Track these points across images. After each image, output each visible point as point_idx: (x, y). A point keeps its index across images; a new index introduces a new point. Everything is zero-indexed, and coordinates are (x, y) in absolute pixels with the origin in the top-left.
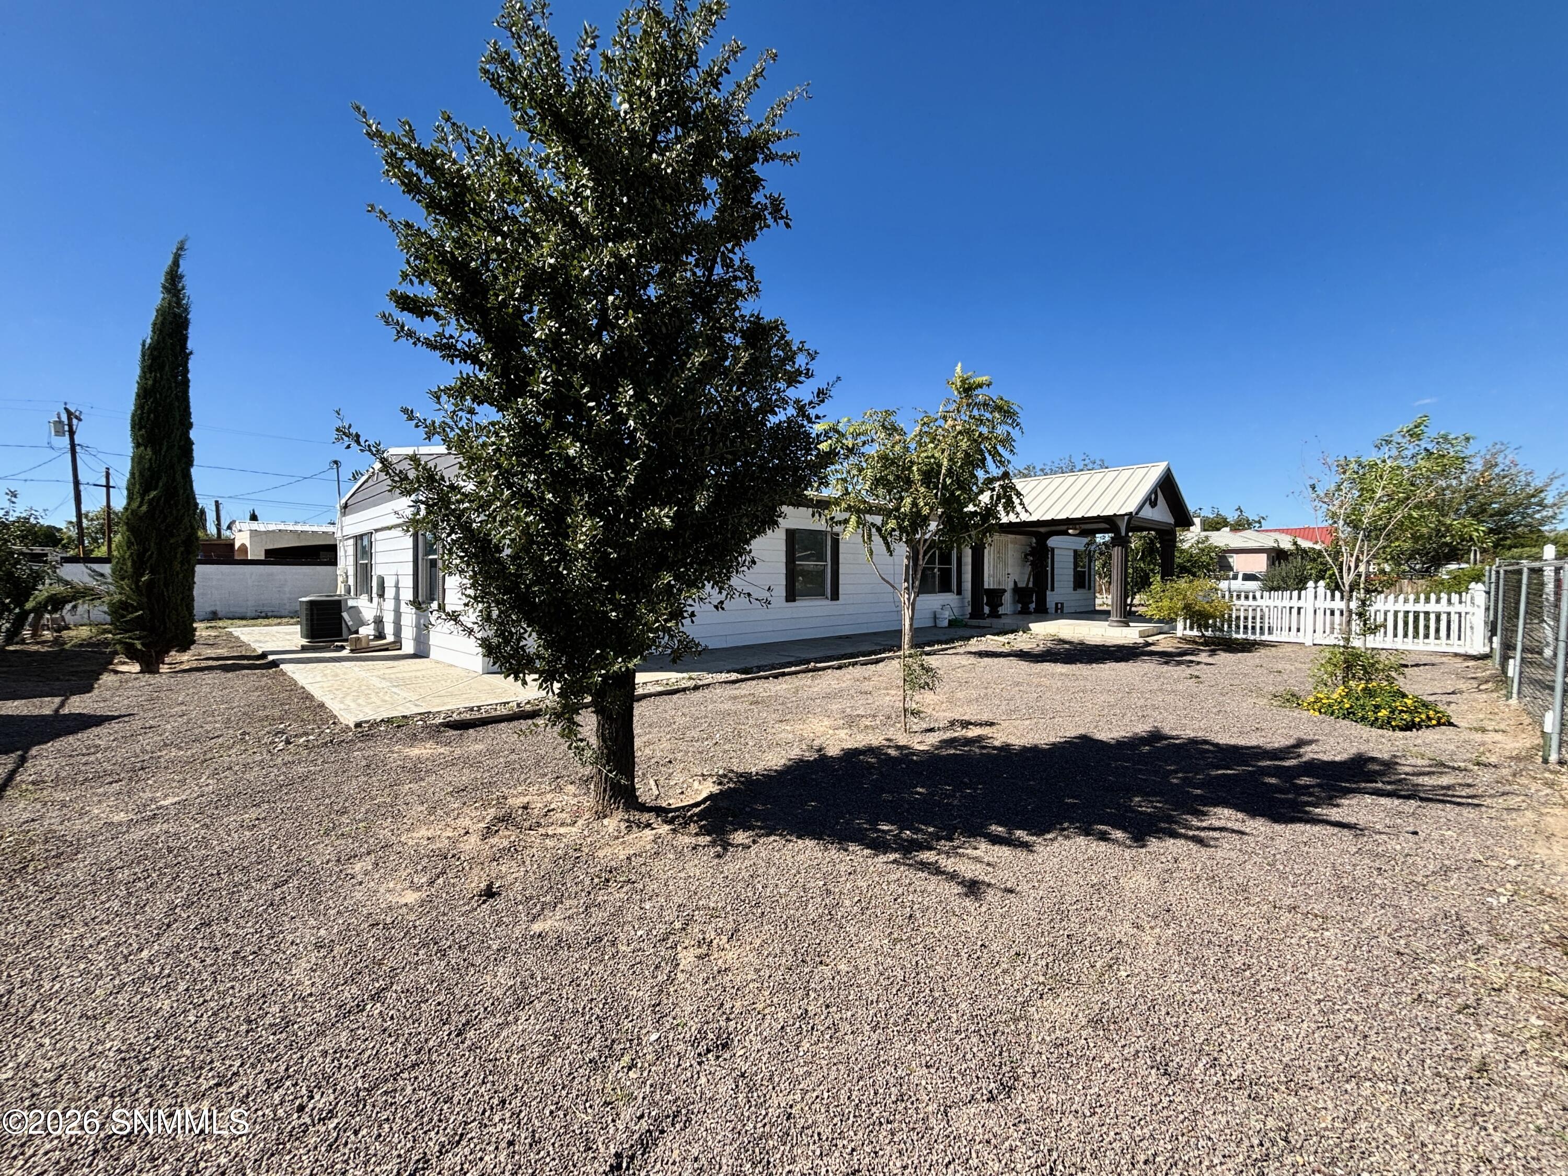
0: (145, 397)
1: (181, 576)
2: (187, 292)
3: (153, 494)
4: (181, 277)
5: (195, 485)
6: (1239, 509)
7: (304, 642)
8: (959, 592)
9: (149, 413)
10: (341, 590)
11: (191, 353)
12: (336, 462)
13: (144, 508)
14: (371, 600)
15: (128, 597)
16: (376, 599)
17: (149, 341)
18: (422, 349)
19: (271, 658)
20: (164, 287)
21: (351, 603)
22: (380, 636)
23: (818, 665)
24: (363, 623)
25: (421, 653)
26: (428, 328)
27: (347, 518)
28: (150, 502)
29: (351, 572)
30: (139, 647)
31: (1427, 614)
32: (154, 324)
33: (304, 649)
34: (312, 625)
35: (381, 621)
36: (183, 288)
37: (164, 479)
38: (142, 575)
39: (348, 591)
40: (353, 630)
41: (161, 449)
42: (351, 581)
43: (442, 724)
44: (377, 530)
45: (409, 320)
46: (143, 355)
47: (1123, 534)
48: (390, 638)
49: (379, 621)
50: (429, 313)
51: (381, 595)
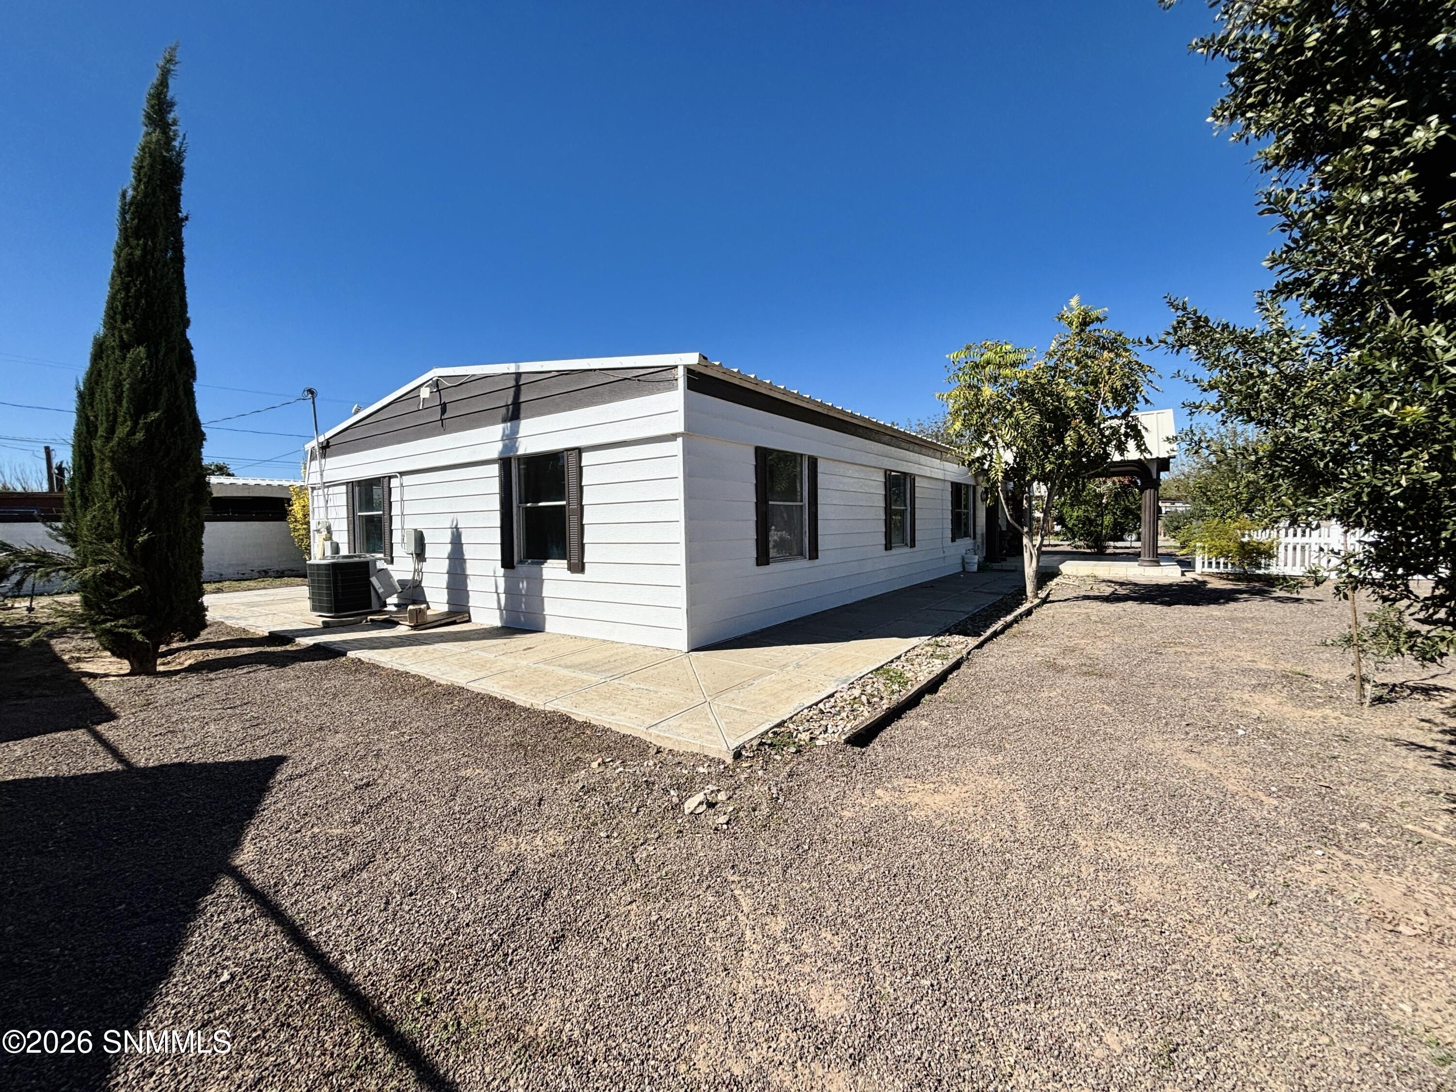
0: (129, 275)
1: (188, 535)
2: (180, 129)
3: (154, 416)
4: (172, 104)
5: (197, 405)
7: (325, 617)
8: (975, 538)
9: (137, 298)
11: (187, 218)
12: (311, 391)
13: (140, 436)
15: (120, 567)
16: (403, 559)
17: (130, 193)
20: (148, 116)
21: (379, 565)
27: (332, 459)
28: (148, 427)
29: (340, 526)
30: (140, 638)
32: (139, 169)
34: (336, 595)
35: (417, 587)
36: (175, 123)
37: (165, 395)
38: (137, 533)
41: (157, 352)
44: (402, 474)
46: (123, 213)
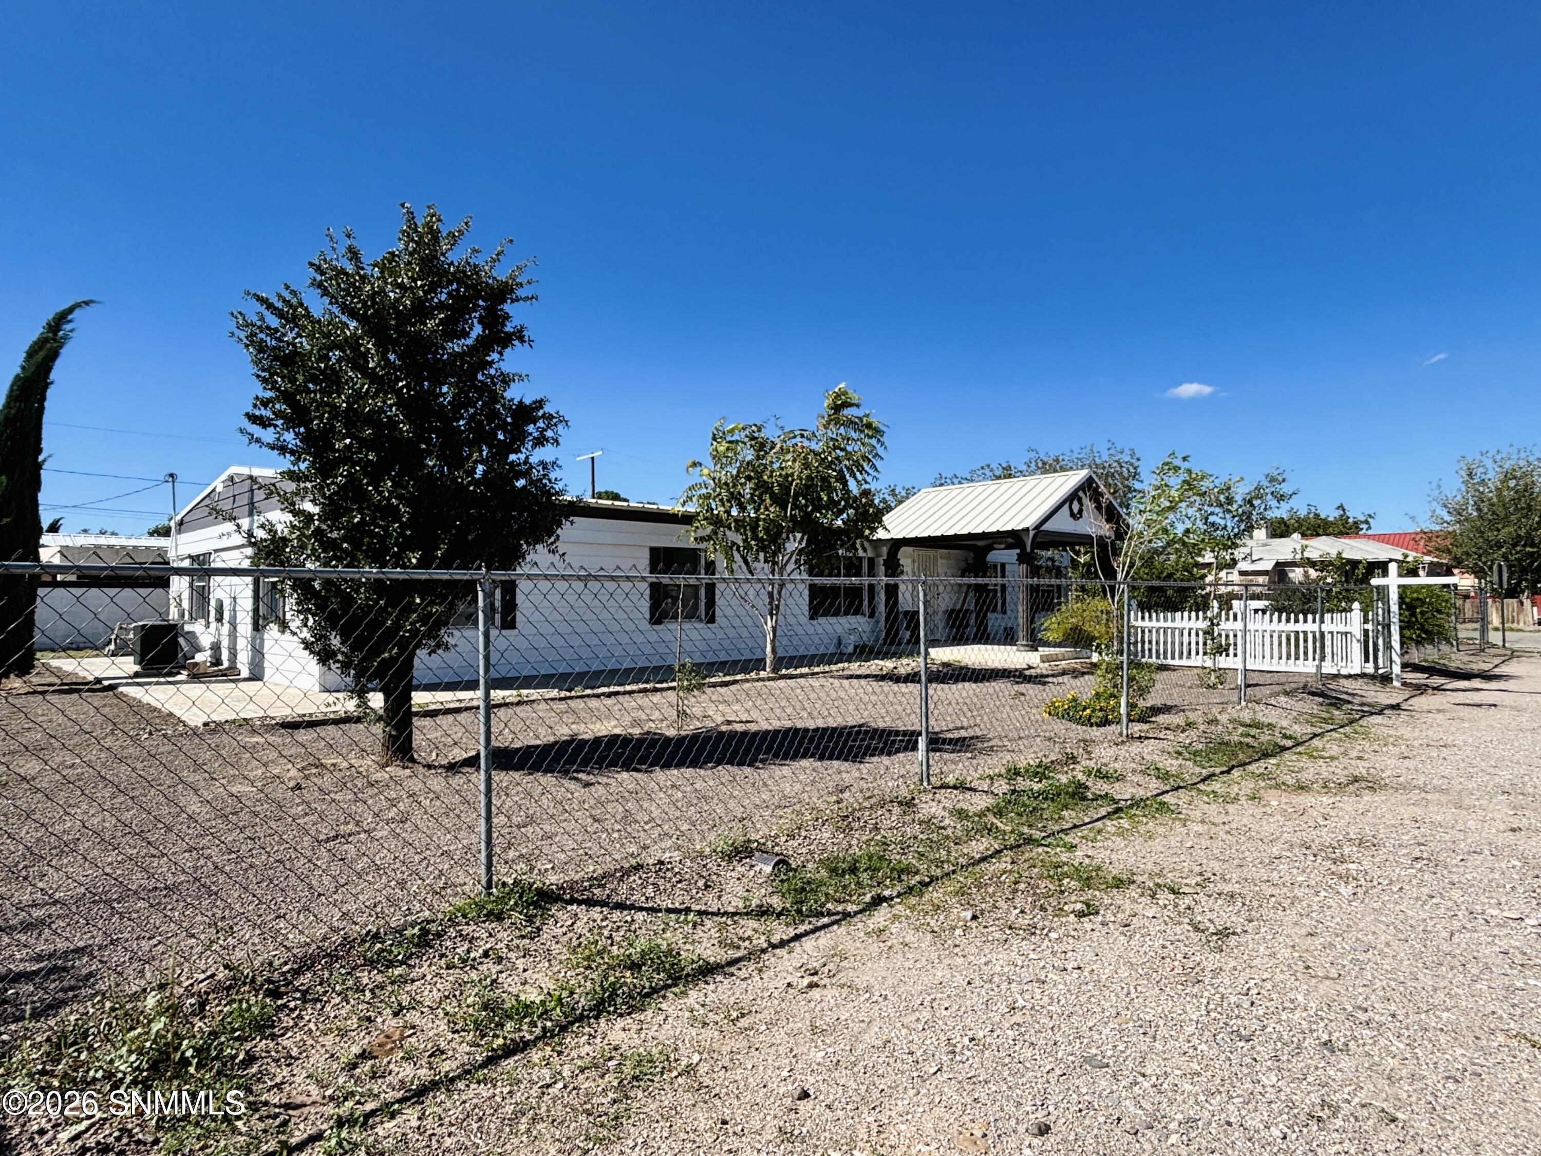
3: (5, 520)
6: (1341, 507)
7: (137, 668)
8: (872, 615)
10: (173, 614)
12: (172, 475)
14: (208, 625)
16: (213, 625)
18: (265, 450)
19: (106, 683)
21: (187, 628)
22: (217, 662)
23: (658, 686)
24: (199, 649)
25: (256, 676)
26: (268, 435)
27: (183, 536)
29: (186, 596)
31: (1305, 633)
33: (137, 675)
34: (145, 654)
35: (219, 648)
39: (182, 615)
40: (189, 655)
42: (186, 604)
43: (277, 724)
44: (216, 551)
45: (257, 430)
47: (1029, 549)
48: (226, 664)
49: (216, 648)
50: (270, 425)
51: (220, 619)
